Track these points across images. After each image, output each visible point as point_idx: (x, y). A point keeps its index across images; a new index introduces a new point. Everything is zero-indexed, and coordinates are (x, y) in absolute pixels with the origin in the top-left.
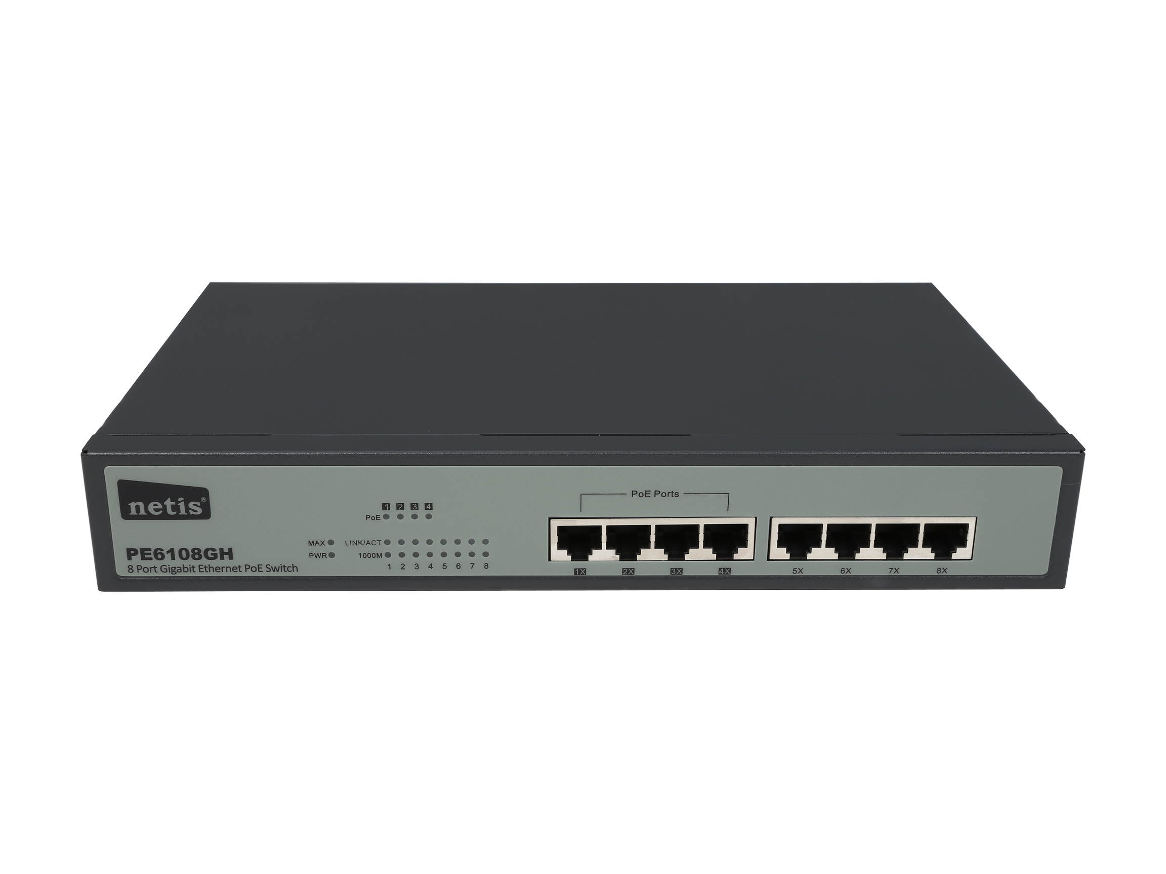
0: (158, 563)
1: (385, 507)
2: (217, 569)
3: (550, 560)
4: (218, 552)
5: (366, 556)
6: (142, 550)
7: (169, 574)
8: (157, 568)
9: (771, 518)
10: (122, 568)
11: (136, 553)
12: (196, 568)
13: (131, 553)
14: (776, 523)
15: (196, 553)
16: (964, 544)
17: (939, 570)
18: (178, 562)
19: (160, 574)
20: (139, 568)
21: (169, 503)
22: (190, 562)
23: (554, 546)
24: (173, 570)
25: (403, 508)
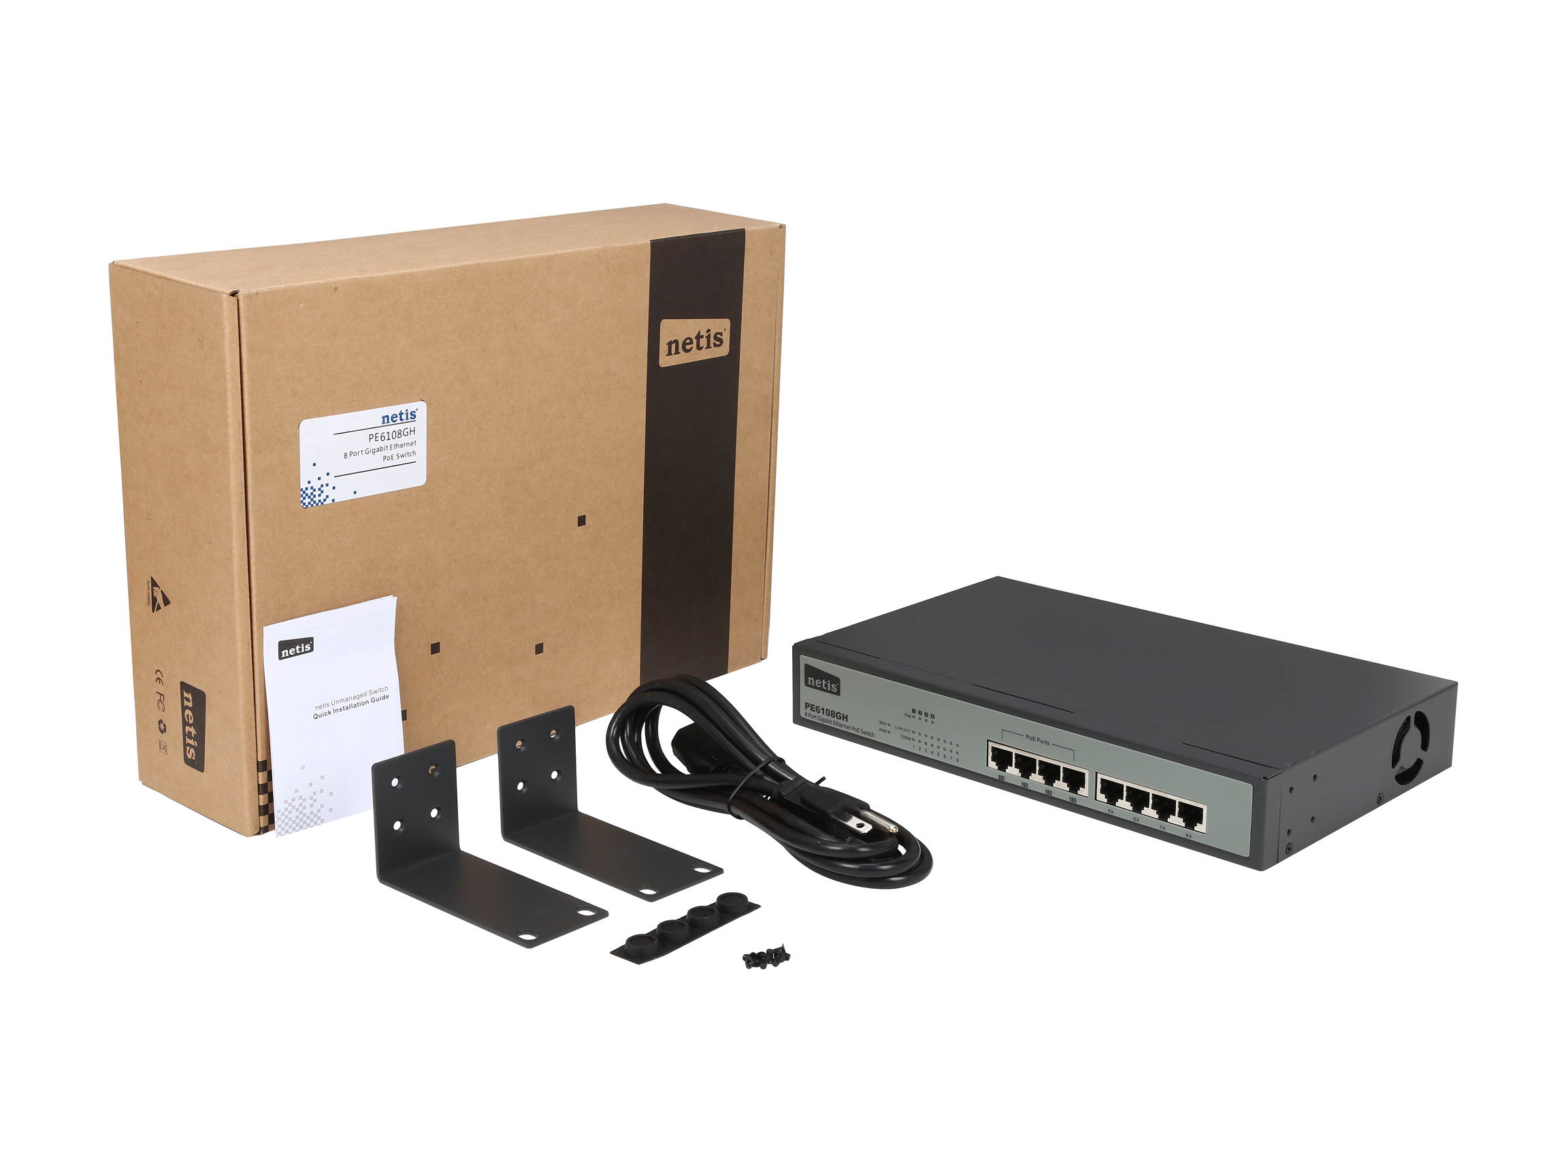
0: (817, 715)
1: (914, 711)
2: (841, 725)
3: (987, 766)
4: (842, 716)
5: (904, 737)
6: (812, 705)
7: (820, 722)
8: (818, 717)
9: (1097, 773)
10: (803, 712)
11: (809, 706)
12: (833, 722)
13: (807, 705)
14: (1100, 776)
15: (833, 714)
16: (1201, 823)
17: (1187, 835)
18: (825, 717)
19: (817, 721)
20: (810, 715)
21: (824, 682)
22: (830, 718)
23: (990, 758)
24: (823, 720)
25: (921, 714)
